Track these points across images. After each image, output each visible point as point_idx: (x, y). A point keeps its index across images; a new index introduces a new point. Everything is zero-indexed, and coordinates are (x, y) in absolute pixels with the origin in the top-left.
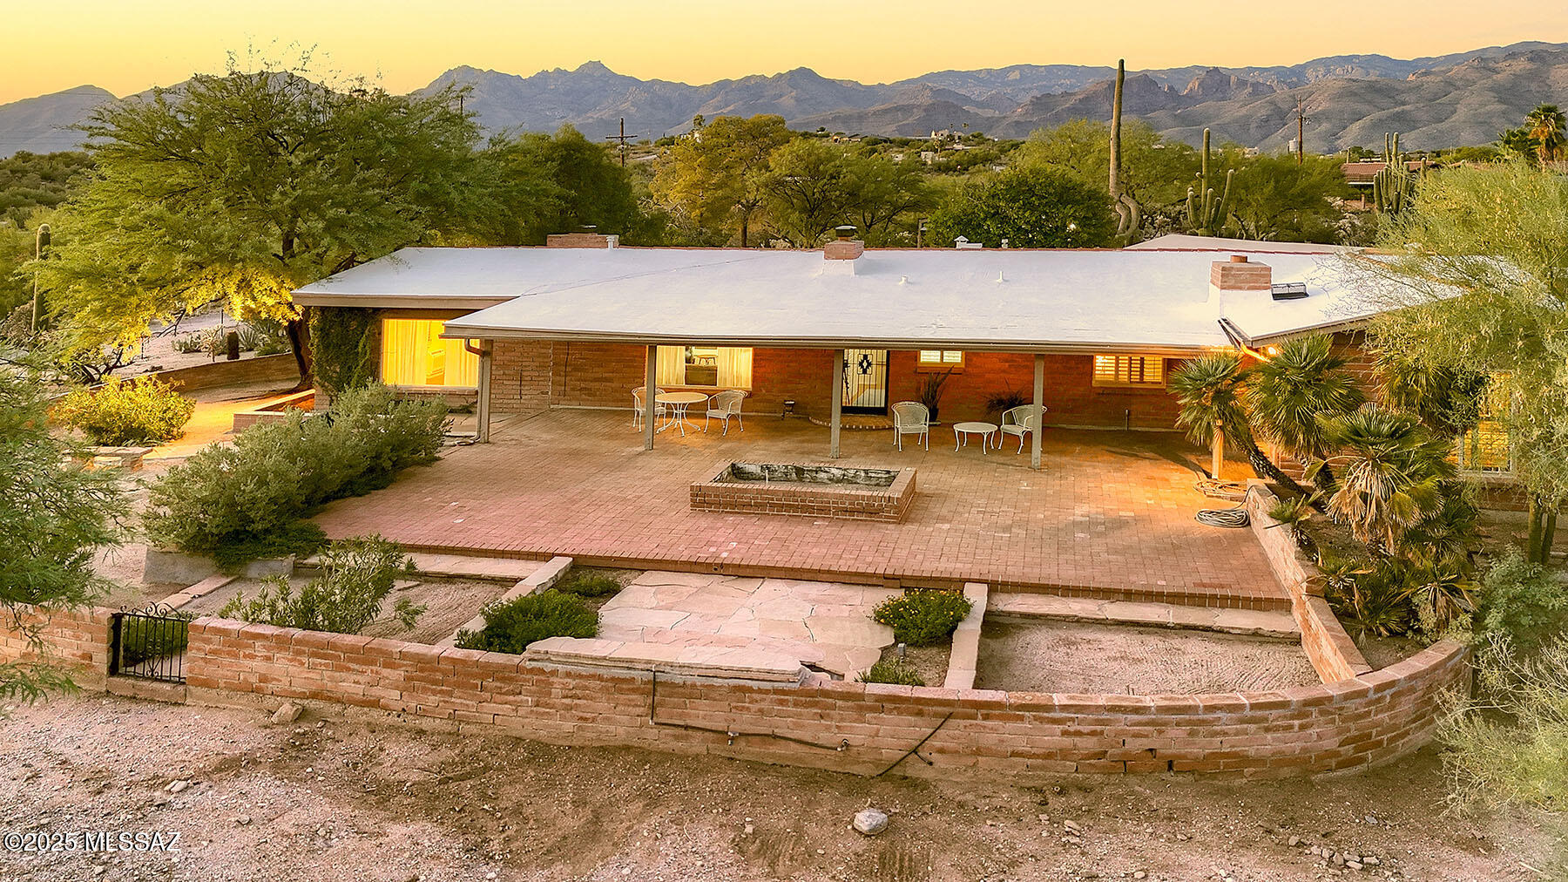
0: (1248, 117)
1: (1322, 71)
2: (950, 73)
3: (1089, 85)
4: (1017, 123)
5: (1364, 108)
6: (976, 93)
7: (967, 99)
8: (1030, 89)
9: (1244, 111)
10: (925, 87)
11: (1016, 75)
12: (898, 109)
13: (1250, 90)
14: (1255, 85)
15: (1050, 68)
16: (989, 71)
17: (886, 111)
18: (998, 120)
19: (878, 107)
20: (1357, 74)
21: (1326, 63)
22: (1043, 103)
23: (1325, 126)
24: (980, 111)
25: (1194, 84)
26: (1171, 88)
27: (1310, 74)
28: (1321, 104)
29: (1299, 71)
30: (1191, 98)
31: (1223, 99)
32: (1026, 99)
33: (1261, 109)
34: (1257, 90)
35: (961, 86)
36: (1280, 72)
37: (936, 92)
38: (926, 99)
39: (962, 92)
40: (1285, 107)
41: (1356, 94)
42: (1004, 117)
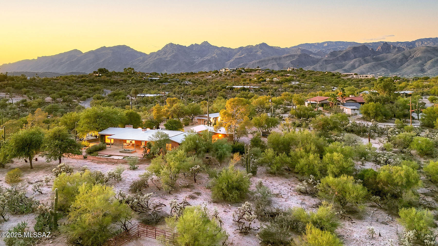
0: (396, 58)
1: (420, 43)
2: (306, 44)
3: (348, 48)
4: (326, 60)
5: (432, 56)
6: (313, 50)
7: (311, 53)
8: (330, 49)
9: (394, 57)
10: (299, 49)
11: (326, 45)
12: (290, 56)
13: (397, 49)
14: (398, 48)
15: (336, 42)
16: (318, 43)
17: (287, 57)
18: (320, 59)
19: (285, 55)
20: (431, 45)
21: (422, 41)
22: (333, 54)
23: (420, 62)
24: (315, 57)
25: (379, 48)
26: (372, 49)
27: (417, 44)
28: (419, 54)
29: (413, 43)
30: (379, 53)
31: (388, 53)
32: (329, 52)
33: (399, 56)
34: (400, 50)
35: (310, 48)
36: (407, 43)
37: (303, 50)
38: (299, 53)
39: (310, 50)
40: (407, 55)
41: (429, 51)
42: (322, 59)
